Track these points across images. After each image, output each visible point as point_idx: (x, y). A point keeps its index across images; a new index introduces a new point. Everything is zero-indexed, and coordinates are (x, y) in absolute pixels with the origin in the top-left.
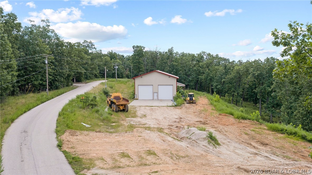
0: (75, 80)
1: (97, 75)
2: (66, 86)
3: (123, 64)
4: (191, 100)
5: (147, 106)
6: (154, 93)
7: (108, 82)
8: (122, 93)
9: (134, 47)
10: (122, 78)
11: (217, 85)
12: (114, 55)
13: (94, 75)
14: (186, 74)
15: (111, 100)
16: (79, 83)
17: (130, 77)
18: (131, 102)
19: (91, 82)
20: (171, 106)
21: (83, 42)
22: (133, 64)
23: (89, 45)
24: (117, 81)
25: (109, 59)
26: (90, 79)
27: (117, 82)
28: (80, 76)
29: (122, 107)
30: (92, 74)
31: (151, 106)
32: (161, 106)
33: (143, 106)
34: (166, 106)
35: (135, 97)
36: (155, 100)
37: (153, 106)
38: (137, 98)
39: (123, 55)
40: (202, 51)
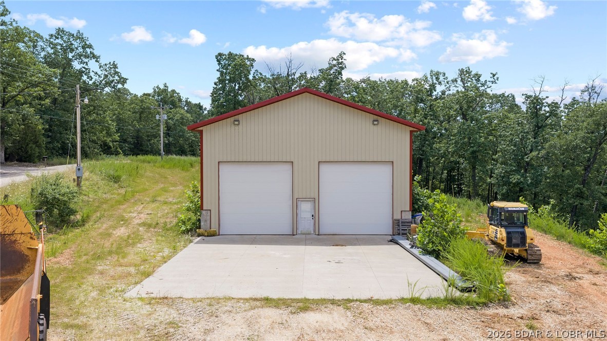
4: (517, 246)
5: (268, 302)
6: (296, 203)
9: (219, 57)
12: (172, 96)
18: (175, 250)
21: (53, 33)
31: (293, 300)
32: (365, 301)
33: (239, 300)
34: (403, 300)
35: (202, 224)
36: (304, 236)
37: (311, 296)
38: (214, 228)
39: (200, 103)
40: (432, 71)
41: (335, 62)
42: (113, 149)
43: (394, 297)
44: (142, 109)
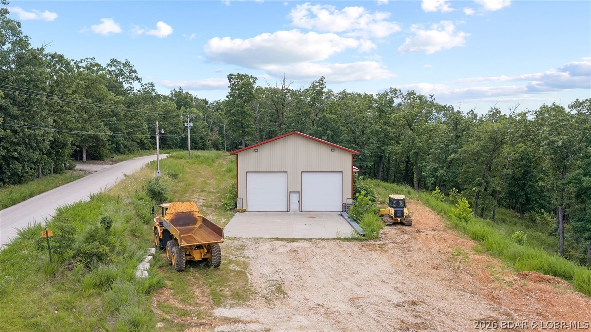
0: (85, 156)
1: (144, 144)
2: (54, 173)
3: (205, 118)
4: (399, 217)
5: (278, 239)
6: (289, 194)
7: (170, 160)
8: (203, 191)
9: (230, 77)
10: (204, 148)
11: (436, 170)
12: (186, 98)
13: (138, 143)
14: (355, 141)
15: (166, 226)
16: (96, 164)
17: (220, 147)
18: (229, 220)
19: (128, 160)
20: (350, 237)
21: (109, 63)
22: (230, 116)
23: (122, 70)
24: (190, 157)
25: (173, 106)
26: (127, 153)
27: (190, 161)
28: (99, 145)
29: (201, 253)
30: (134, 141)
31: (288, 239)
32: (319, 239)
33: (266, 239)
34: (334, 239)
35: (238, 206)
36: (294, 212)
37: (296, 237)
38: (244, 208)
39: (206, 99)
40: (391, 88)
41: (317, 84)
42: (147, 145)
43: (331, 238)
44: (167, 112)
